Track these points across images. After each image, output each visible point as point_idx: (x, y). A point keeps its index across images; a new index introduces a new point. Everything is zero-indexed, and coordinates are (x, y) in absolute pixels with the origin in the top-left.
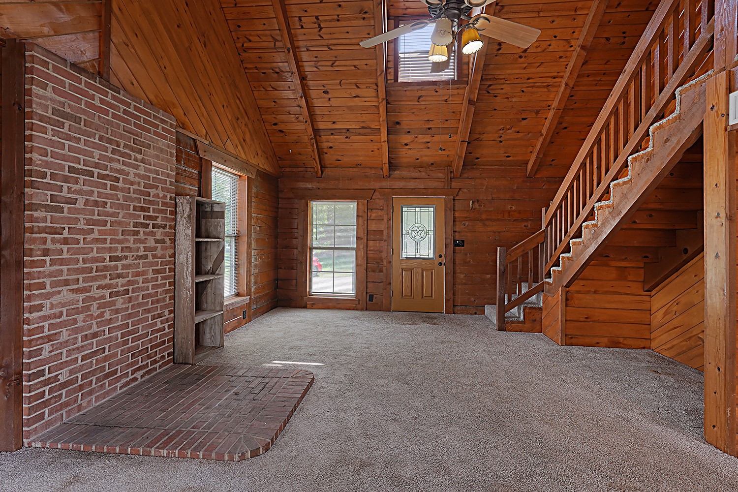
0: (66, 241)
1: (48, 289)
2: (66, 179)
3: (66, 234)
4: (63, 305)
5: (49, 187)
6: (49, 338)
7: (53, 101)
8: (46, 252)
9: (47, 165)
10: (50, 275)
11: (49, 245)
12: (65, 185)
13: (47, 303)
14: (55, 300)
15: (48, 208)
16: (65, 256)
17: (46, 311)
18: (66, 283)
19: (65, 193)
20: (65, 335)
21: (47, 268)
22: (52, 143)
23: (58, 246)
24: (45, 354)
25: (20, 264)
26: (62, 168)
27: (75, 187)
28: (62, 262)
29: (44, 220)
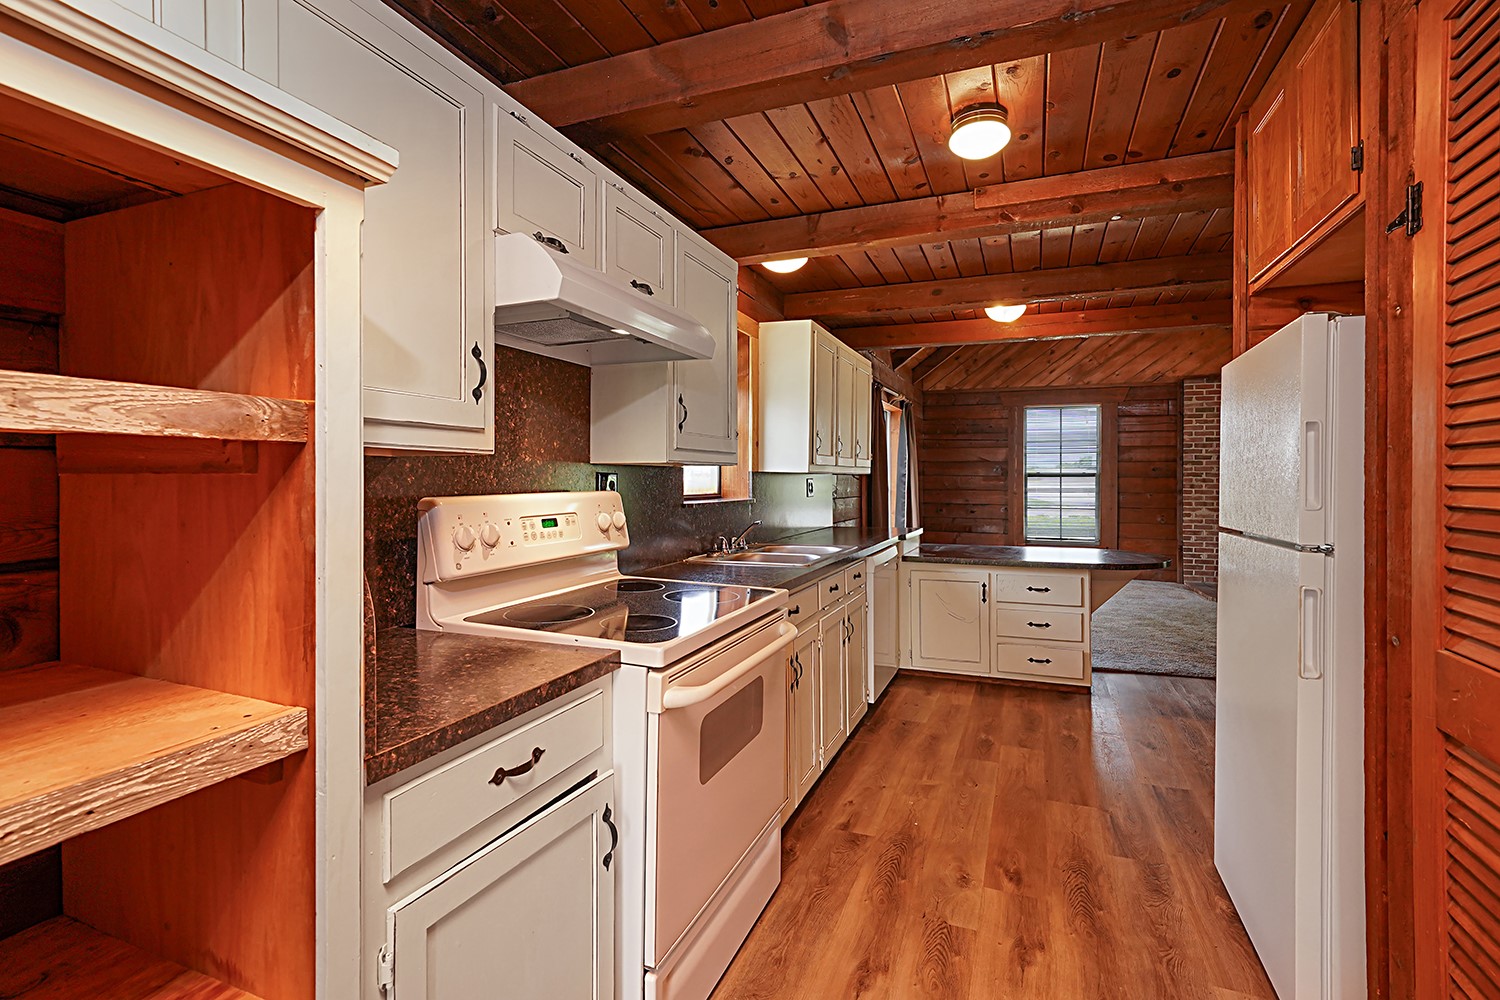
0: (1204, 481)
1: (1194, 506)
2: (1204, 446)
3: (1204, 476)
4: (1204, 517)
5: (1193, 451)
6: (1195, 533)
7: (1197, 404)
8: (1192, 486)
9: (1193, 440)
10: (1195, 498)
11: (1194, 482)
12: (1204, 450)
13: (1193, 513)
14: (1198, 512)
15: (1193, 463)
16: (1204, 489)
17: (1193, 518)
18: (1205, 504)
19: (1204, 453)
20: (1204, 533)
21: (1193, 495)
22: (1195, 428)
23: (1200, 483)
24: (1192, 540)
25: (1181, 492)
26: (1202, 439)
27: (1210, 449)
28: (1202, 492)
29: (1191, 469)
